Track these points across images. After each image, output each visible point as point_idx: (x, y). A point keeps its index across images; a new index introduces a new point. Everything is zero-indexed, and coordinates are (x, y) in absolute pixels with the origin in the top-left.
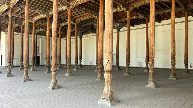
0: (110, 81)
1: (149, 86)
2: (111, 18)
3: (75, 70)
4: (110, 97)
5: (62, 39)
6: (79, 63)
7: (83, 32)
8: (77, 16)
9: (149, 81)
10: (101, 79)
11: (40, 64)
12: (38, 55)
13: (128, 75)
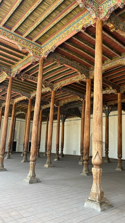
0: (99, 178)
2: (100, 102)
3: (56, 160)
4: (100, 198)
5: (42, 123)
6: (60, 152)
7: (66, 116)
8: (60, 99)
10: (87, 174)
11: (17, 151)
12: (15, 141)
13: (121, 170)
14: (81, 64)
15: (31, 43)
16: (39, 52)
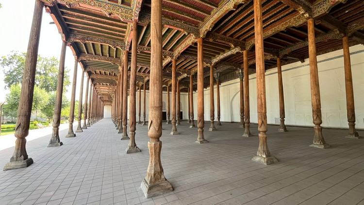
1: (257, 159)
9: (259, 151)
10: (201, 142)
11: (183, 119)
12: (181, 111)
13: (248, 136)
14: (186, 21)
15: (119, 6)
16: (130, 16)
